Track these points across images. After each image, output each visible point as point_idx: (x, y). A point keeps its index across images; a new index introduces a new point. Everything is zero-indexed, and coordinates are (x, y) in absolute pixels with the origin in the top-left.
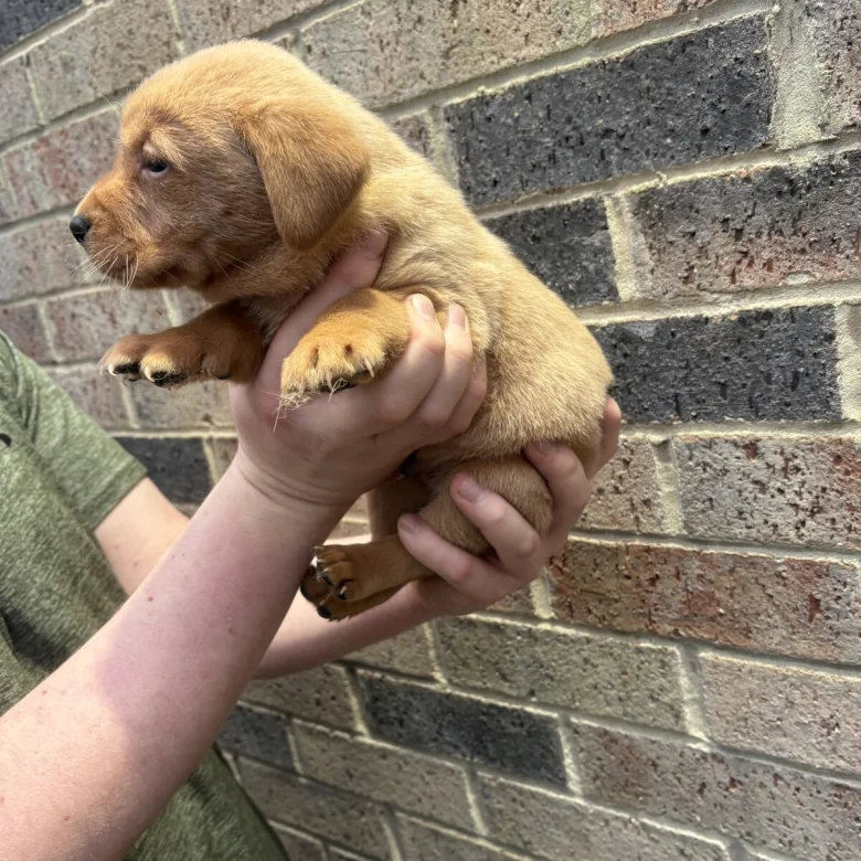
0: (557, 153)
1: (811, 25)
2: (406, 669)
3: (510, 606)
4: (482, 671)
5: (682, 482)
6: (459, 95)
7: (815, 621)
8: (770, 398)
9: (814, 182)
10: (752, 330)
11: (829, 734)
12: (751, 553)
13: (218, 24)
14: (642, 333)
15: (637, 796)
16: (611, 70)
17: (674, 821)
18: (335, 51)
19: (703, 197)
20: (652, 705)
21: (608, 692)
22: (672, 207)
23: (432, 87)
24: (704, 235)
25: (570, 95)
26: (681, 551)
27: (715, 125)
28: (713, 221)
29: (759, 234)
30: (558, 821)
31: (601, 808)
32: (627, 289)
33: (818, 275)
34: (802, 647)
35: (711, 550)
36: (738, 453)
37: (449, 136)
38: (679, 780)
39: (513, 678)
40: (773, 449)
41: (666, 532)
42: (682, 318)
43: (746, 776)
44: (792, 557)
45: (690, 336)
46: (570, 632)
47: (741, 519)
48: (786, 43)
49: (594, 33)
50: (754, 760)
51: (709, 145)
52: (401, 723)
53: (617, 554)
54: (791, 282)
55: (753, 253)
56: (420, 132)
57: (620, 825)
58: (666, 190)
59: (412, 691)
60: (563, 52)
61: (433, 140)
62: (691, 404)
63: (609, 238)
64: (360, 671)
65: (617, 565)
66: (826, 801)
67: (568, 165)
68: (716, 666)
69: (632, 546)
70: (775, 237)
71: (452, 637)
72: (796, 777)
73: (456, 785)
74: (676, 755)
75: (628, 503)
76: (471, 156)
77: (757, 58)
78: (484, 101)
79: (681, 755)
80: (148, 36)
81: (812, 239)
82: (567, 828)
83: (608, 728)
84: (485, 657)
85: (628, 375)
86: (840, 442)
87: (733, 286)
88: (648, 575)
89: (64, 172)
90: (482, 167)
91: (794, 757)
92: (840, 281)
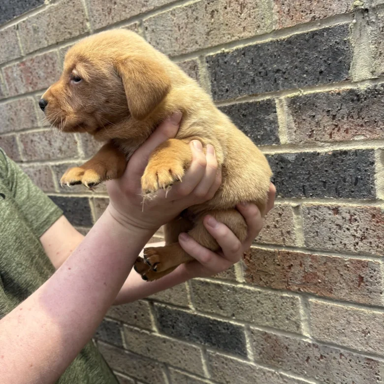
0: (255, 79)
1: (369, 29)
2: (177, 303)
3: (225, 276)
4: (211, 305)
5: (305, 224)
6: (213, 52)
7: (361, 286)
8: (345, 188)
9: (368, 96)
10: (338, 159)
11: (365, 336)
12: (334, 256)
13: (106, 16)
14: (290, 158)
15: (279, 362)
16: (281, 44)
17: (295, 373)
18: (158, 30)
19: (319, 101)
20: (287, 322)
21: (267, 315)
22: (305, 104)
23: (201, 47)
24: (319, 117)
25: (262, 54)
26: (303, 254)
27: (326, 70)
28: (323, 111)
29: (343, 118)
30: (243, 373)
31: (262, 367)
32: (284, 139)
33: (368, 136)
34: (355, 298)
35: (316, 254)
36: (330, 212)
37: (208, 69)
38: (298, 355)
39: (225, 308)
40: (345, 211)
41: (297, 246)
42: (308, 152)
43: (328, 354)
44: (352, 258)
45: (311, 160)
46: (252, 288)
47: (330, 241)
48: (358, 36)
49: (274, 28)
50: (332, 347)
51: (323, 78)
52: (173, 327)
53: (274, 255)
54: (356, 139)
55: (340, 126)
56: (195, 67)
57: (270, 375)
58: (303, 97)
59: (179, 313)
60: (260, 35)
61: (200, 71)
62: (310, 190)
63: (277, 117)
64: (156, 304)
65: (274, 260)
66: (363, 366)
67: (260, 84)
68: (316, 305)
69: (281, 251)
70: (350, 119)
71: (198, 289)
72: (350, 355)
73: (197, 356)
74: (297, 344)
75: (280, 232)
76: (217, 79)
77: (345, 42)
78: (224, 55)
79: (299, 344)
80: (74, 19)
81: (366, 121)
82: (246, 375)
83: (267, 331)
84: (213, 298)
85: (282, 176)
86: (375, 209)
87: (330, 140)
88: (288, 264)
89: (31, 77)
90: (221, 83)
91: (350, 346)
92: (377, 139)
